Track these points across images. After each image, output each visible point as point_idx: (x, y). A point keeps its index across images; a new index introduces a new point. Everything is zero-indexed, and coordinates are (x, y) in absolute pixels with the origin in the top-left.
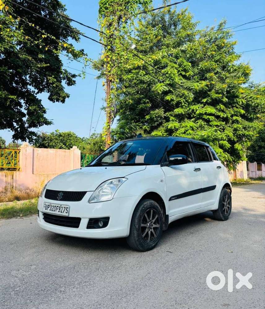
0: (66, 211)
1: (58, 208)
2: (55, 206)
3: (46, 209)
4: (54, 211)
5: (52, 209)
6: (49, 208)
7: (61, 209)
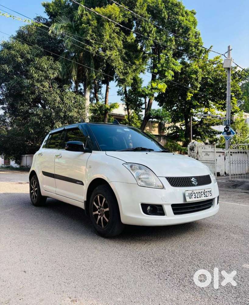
0: (210, 194)
1: (202, 193)
2: (199, 192)
3: (190, 198)
4: (200, 197)
5: (196, 197)
6: (193, 196)
7: (206, 193)
